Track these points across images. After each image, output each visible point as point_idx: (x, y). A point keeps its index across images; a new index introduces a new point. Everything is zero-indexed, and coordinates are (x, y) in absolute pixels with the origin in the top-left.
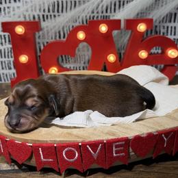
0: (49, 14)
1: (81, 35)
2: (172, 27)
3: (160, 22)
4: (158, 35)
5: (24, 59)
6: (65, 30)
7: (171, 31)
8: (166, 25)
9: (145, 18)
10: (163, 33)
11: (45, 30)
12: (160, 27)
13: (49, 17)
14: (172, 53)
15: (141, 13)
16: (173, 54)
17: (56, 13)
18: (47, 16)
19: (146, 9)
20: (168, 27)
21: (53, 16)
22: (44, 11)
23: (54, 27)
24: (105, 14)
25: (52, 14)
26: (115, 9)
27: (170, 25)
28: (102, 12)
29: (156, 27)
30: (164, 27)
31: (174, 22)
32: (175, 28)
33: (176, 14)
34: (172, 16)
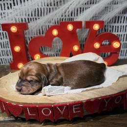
0: (32, 18)
1: (55, 32)
3: (108, 23)
4: (107, 32)
5: (17, 49)
6: (43, 28)
7: (115, 29)
8: (112, 25)
9: (98, 20)
10: (110, 31)
12: (108, 26)
15: (95, 17)
16: (116, 45)
17: (37, 17)
18: (31, 19)
19: (99, 13)
20: (113, 26)
21: (35, 19)
22: (29, 15)
23: (36, 26)
24: (70, 17)
25: (34, 17)
26: (77, 14)
27: (115, 25)
28: (69, 16)
29: (105, 26)
30: (111, 26)
31: (118, 23)
32: (118, 27)
33: (119, 17)
34: (116, 19)
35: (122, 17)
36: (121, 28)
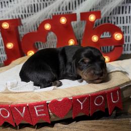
2: (121, 18)
3: (111, 14)
5: (10, 46)
7: (121, 20)
8: (116, 16)
10: (114, 23)
12: (111, 18)
15: (96, 8)
18: (28, 15)
20: (117, 18)
22: (25, 12)
25: (31, 14)
26: (75, 7)
27: (119, 16)
28: (66, 9)
30: (114, 18)
31: (123, 13)
32: (123, 18)
33: (123, 7)
34: (120, 9)
35: (126, 7)
36: (127, 19)
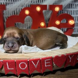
0: (9, 2)
1: (27, 12)
3: (64, 8)
6: (17, 10)
11: (7, 10)
13: (9, 4)
14: (71, 22)
15: (55, 3)
17: (13, 2)
18: (8, 3)
19: (58, 1)
20: (68, 11)
21: (11, 3)
23: (12, 9)
25: (11, 2)
28: (36, 2)
29: (63, 10)
30: (66, 11)
31: (71, 8)
32: (71, 11)
34: (70, 6)
35: (73, 5)
36: (73, 12)
